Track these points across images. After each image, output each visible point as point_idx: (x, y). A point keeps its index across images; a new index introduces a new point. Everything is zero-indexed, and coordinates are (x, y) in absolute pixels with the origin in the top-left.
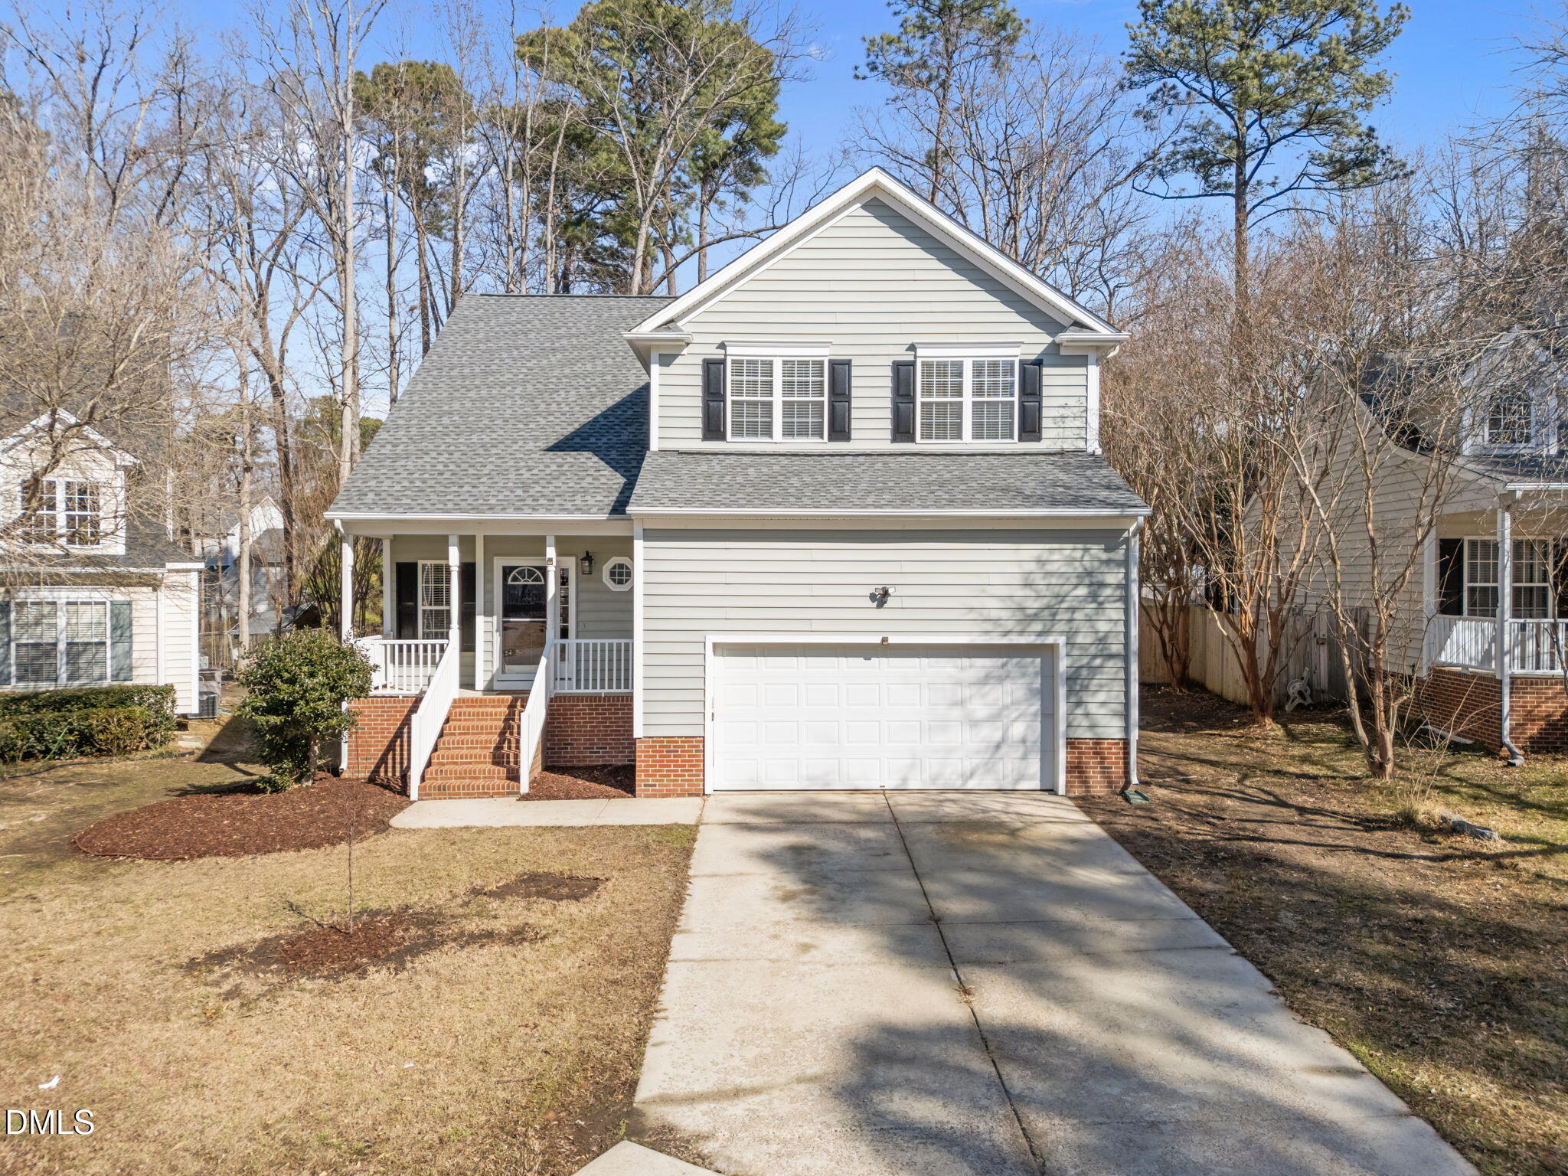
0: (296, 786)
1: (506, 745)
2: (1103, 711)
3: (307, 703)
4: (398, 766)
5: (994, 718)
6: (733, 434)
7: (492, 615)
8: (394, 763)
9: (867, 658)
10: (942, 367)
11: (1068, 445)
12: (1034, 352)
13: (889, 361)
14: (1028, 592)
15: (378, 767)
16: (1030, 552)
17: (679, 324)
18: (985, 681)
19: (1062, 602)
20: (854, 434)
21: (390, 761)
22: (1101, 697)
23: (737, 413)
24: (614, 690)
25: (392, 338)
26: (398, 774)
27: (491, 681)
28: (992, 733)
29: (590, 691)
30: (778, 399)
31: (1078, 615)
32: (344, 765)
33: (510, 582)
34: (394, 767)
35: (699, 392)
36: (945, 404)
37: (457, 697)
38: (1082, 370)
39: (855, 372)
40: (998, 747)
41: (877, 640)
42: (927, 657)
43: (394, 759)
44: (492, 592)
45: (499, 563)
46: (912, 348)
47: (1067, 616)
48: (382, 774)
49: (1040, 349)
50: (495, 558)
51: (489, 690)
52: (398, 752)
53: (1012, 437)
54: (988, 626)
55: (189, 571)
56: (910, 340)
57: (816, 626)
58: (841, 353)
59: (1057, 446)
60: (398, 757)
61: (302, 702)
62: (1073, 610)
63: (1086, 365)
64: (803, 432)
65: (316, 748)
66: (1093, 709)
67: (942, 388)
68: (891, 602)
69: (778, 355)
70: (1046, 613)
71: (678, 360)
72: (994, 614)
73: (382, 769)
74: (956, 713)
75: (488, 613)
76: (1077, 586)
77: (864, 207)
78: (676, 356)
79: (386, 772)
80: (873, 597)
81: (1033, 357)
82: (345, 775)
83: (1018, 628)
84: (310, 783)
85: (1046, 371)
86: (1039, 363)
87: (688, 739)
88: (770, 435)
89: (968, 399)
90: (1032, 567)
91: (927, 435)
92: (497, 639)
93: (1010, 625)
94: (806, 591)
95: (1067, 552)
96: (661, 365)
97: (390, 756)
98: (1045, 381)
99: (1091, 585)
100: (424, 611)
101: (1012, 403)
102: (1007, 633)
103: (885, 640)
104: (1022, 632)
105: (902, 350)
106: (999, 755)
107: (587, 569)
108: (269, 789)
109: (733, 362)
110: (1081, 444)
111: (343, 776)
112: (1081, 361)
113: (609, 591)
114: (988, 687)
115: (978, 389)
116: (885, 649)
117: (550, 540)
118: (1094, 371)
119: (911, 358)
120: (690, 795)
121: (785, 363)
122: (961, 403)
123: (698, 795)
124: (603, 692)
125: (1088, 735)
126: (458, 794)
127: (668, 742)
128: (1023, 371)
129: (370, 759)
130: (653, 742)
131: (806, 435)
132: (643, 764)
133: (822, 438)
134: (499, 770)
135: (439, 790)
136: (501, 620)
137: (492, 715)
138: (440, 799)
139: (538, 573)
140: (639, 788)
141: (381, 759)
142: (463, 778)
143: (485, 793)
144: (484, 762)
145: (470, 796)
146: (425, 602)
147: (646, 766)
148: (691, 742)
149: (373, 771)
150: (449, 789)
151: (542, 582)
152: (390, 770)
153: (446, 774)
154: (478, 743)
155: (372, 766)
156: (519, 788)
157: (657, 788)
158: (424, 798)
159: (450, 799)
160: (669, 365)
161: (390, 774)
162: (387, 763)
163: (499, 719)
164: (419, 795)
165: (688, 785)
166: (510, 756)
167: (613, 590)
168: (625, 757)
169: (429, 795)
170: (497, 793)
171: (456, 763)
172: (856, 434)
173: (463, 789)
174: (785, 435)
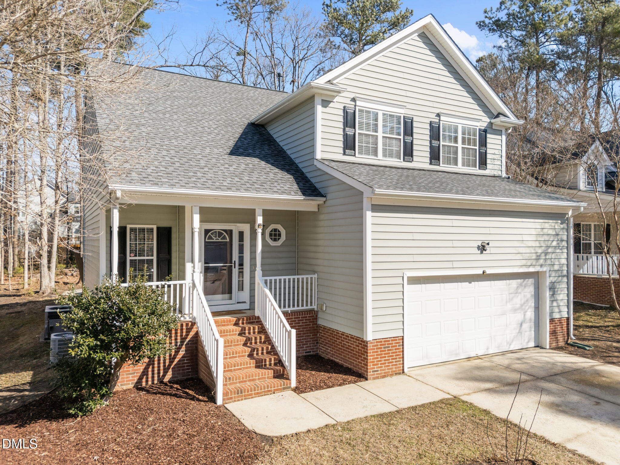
1: (255, 353)
2: (562, 304)
4: (156, 376)
6: (359, 153)
8: (153, 374)
9: (471, 282)
10: (450, 127)
11: (496, 173)
13: (428, 121)
15: (140, 379)
17: (334, 82)
18: (516, 292)
19: (548, 249)
21: (150, 373)
22: (561, 297)
23: (361, 141)
24: (296, 308)
26: (156, 382)
29: (282, 310)
30: (380, 135)
31: (554, 256)
33: (207, 240)
34: (153, 377)
35: (342, 126)
36: (451, 147)
38: (499, 137)
39: (414, 124)
40: (521, 326)
41: (481, 272)
42: (494, 280)
43: (153, 371)
45: (202, 227)
46: (438, 115)
47: (550, 257)
48: (144, 384)
49: (485, 125)
52: (156, 365)
53: (476, 167)
56: (438, 111)
57: (456, 265)
58: (409, 113)
59: (492, 173)
60: (156, 369)
62: (552, 253)
63: (501, 135)
64: (391, 156)
67: (450, 138)
69: (381, 109)
70: (543, 255)
71: (331, 105)
73: (144, 380)
76: (553, 241)
77: (419, 36)
78: (331, 102)
79: (147, 381)
81: (483, 128)
83: (534, 263)
85: (488, 136)
86: (485, 131)
87: (395, 338)
88: (376, 156)
89: (460, 145)
90: (539, 231)
91: (444, 162)
93: (531, 262)
94: (449, 244)
95: (550, 224)
96: (323, 106)
97: (150, 369)
98: (488, 141)
99: (558, 240)
101: (476, 150)
102: (529, 266)
103: (484, 271)
105: (434, 116)
106: (521, 330)
109: (360, 110)
110: (500, 173)
112: (500, 133)
114: (516, 295)
115: (464, 141)
116: (484, 277)
117: (259, 212)
119: (437, 121)
120: (396, 374)
121: (384, 114)
122: (457, 147)
123: (400, 374)
124: (290, 310)
125: (558, 316)
126: (251, 395)
127: (384, 341)
128: (480, 134)
129: (134, 373)
130: (377, 342)
131: (392, 157)
132: (372, 358)
133: (400, 159)
134: (268, 372)
135: (238, 394)
136: (204, 265)
137: (230, 332)
138: (238, 400)
139: (225, 234)
140: (370, 374)
141: (143, 372)
142: (245, 381)
143: (269, 391)
144: (250, 367)
145: (259, 395)
146: (132, 255)
147: (373, 359)
148: (396, 340)
149: (137, 383)
150: (245, 392)
151: (228, 240)
152: (150, 379)
153: (233, 380)
154: (236, 354)
155: (136, 379)
156: (290, 383)
157: (379, 372)
158: (227, 401)
159: (245, 399)
160: (326, 107)
161: (150, 383)
162: (147, 375)
163: (235, 334)
164: (223, 400)
165: (395, 368)
166: (265, 360)
167: (272, 244)
168: (304, 350)
169: (231, 398)
170: (277, 390)
171: (231, 371)
172: (415, 158)
173: (255, 390)
174: (383, 156)
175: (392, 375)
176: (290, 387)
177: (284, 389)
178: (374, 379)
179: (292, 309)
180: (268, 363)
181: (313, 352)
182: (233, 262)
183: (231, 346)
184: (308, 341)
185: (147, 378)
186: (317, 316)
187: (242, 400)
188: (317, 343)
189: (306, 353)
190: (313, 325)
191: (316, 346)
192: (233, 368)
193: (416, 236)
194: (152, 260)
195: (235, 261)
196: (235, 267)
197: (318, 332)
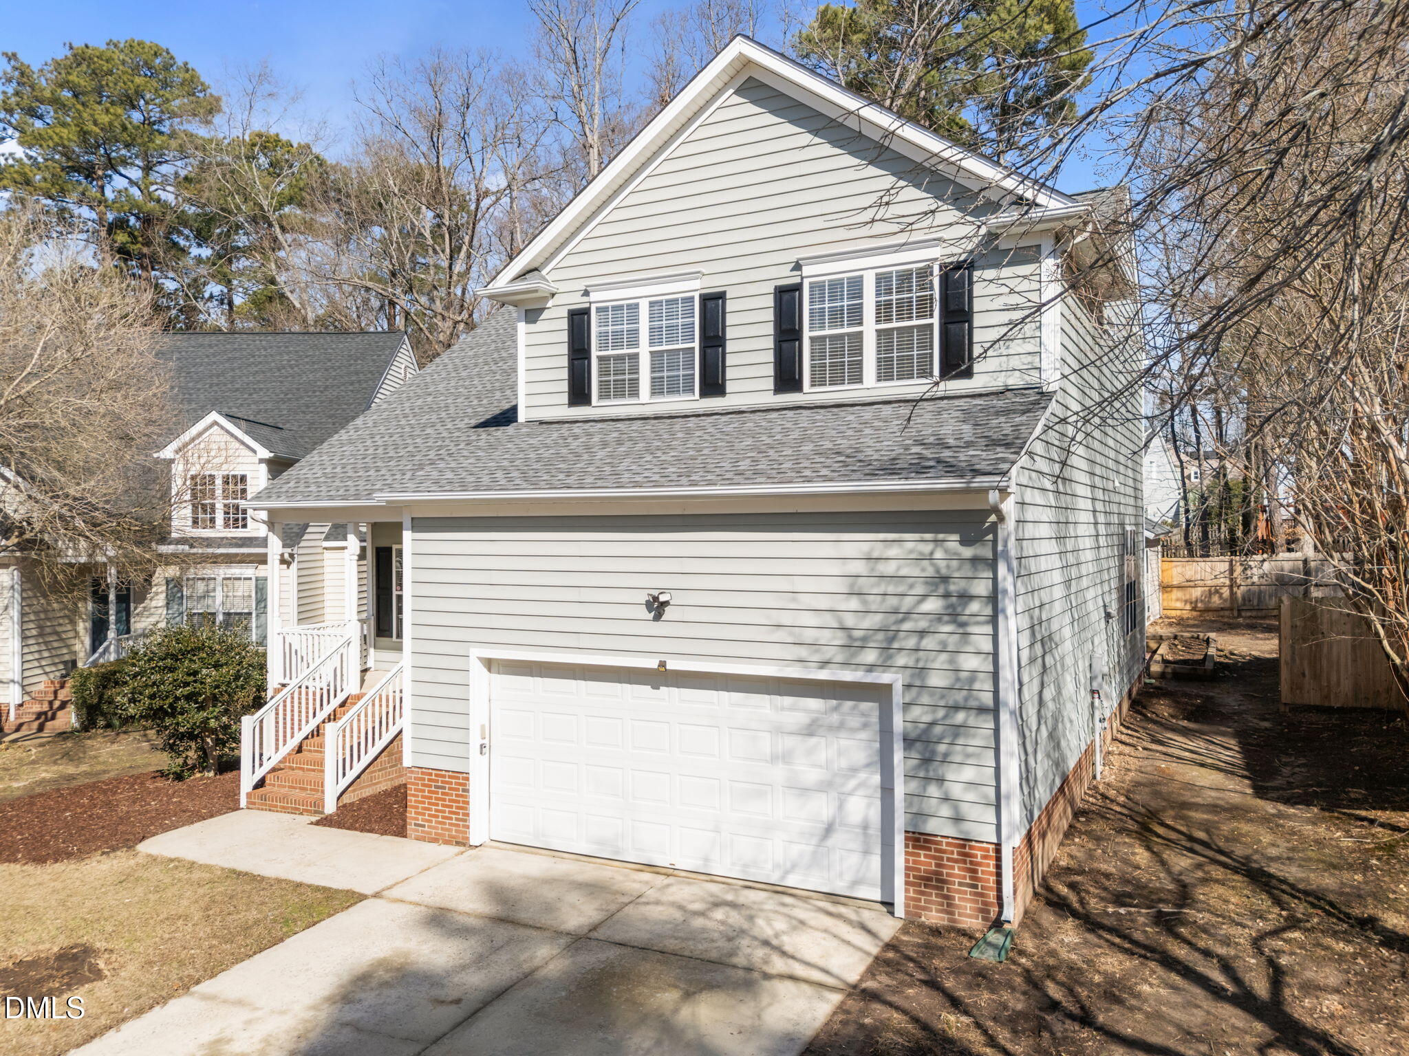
0: (198, 775)
2: (970, 796)
5: (825, 787)
6: (601, 397)
9: (656, 687)
10: (835, 286)
11: (1015, 380)
12: (958, 252)
13: (770, 288)
14: (854, 604)
16: (857, 544)
17: (544, 272)
18: (810, 730)
19: (902, 621)
20: (730, 387)
22: (968, 774)
23: (603, 372)
28: (823, 808)
30: (644, 350)
31: (929, 643)
35: (564, 349)
36: (841, 336)
39: (730, 306)
40: (829, 830)
41: (652, 663)
46: (797, 266)
47: (911, 642)
49: (968, 246)
53: (931, 375)
54: (803, 652)
56: (793, 256)
57: (586, 641)
58: (712, 284)
59: (998, 382)
62: (922, 633)
63: (1037, 261)
64: (673, 390)
65: (209, 740)
66: (956, 791)
67: (836, 317)
68: (669, 613)
69: (643, 295)
70: (880, 636)
71: (545, 315)
72: (809, 635)
74: (778, 773)
76: (924, 597)
77: (739, 91)
78: (544, 309)
80: (649, 606)
81: (960, 258)
83: (839, 658)
85: (977, 275)
86: (967, 265)
87: (455, 774)
88: (637, 395)
89: (870, 328)
90: (859, 567)
91: (817, 381)
93: (829, 653)
94: (574, 596)
95: (910, 545)
96: (527, 322)
98: (978, 289)
99: (947, 596)
101: (931, 325)
102: (824, 664)
103: (663, 664)
104: (845, 664)
105: (786, 271)
106: (830, 842)
109: (598, 310)
110: (1033, 378)
112: (1027, 255)
114: (814, 740)
115: (883, 312)
116: (660, 677)
118: (1049, 265)
119: (798, 280)
120: (457, 843)
121: (652, 304)
122: (861, 333)
123: (464, 844)
125: (949, 830)
126: (276, 806)
127: (436, 775)
128: (945, 279)
130: (423, 773)
131: (677, 394)
132: (413, 798)
133: (692, 391)
135: (262, 800)
138: (262, 810)
140: (410, 828)
143: (297, 809)
147: (415, 801)
148: (458, 778)
150: (269, 800)
153: (281, 781)
156: (323, 807)
157: (427, 829)
158: (250, 806)
159: (270, 810)
160: (535, 322)
164: (247, 802)
165: (457, 831)
169: (255, 804)
170: (307, 811)
173: (281, 802)
174: (653, 393)
175: (449, 842)
176: (322, 813)
178: (417, 838)
187: (266, 810)
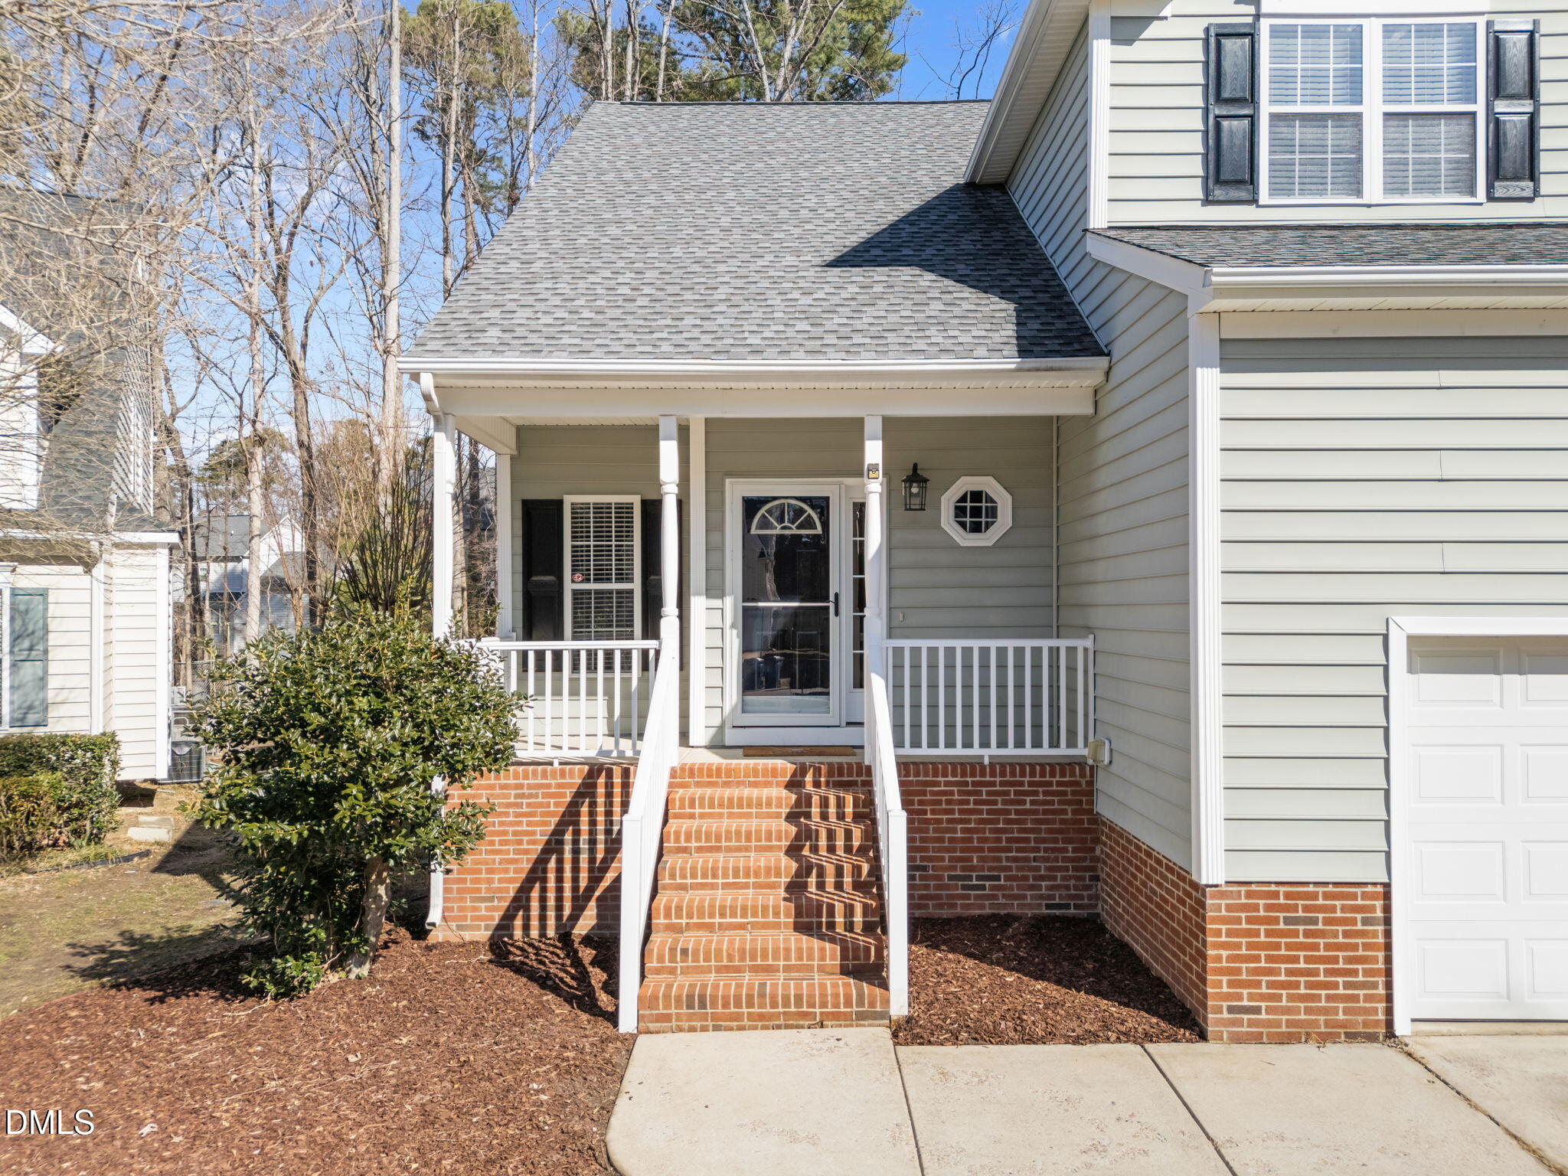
0: (334, 978)
1: (813, 880)
3: (369, 793)
4: (551, 914)
6: (1274, 191)
7: (721, 596)
8: (543, 908)
15: (508, 917)
21: (535, 905)
23: (1279, 144)
24: (1011, 751)
25: (446, 282)
26: (551, 932)
27: (721, 728)
29: (959, 751)
30: (1373, 107)
32: (435, 915)
33: (754, 531)
34: (543, 918)
35: (1197, 97)
37: (676, 764)
39: (1545, 47)
43: (543, 899)
44: (722, 549)
45: (736, 491)
48: (518, 933)
50: (728, 481)
51: (717, 745)
52: (551, 884)
55: (152, 546)
58: (1514, 7)
60: (551, 895)
61: (354, 789)
64: (1427, 184)
65: (382, 890)
69: (1374, 14)
71: (1154, 30)
73: (518, 922)
75: (715, 590)
78: (1148, 20)
79: (526, 928)
82: (436, 936)
84: (364, 970)
87: (1343, 889)
88: (1355, 192)
92: (734, 641)
96: (1115, 41)
97: (535, 894)
100: (575, 593)
107: (916, 501)
108: (271, 988)
109: (1275, 32)
111: (432, 939)
113: (959, 547)
117: (873, 425)
120: (1352, 1037)
121: (1388, 30)
123: (1372, 1038)
124: (987, 754)
126: (738, 1017)
127: (1288, 896)
129: (491, 899)
130: (1249, 895)
131: (1435, 191)
132: (1225, 953)
133: (1472, 192)
134: (822, 950)
135: (690, 1006)
136: (741, 604)
137: (759, 805)
138: (692, 1029)
139: (810, 511)
140: (1215, 1018)
141: (515, 899)
142: (738, 970)
143: (804, 1015)
144: (776, 926)
145: (764, 1022)
146: (579, 577)
147: (1230, 959)
148: (1354, 897)
149: (499, 927)
150: (714, 1005)
151: (819, 531)
152: (535, 923)
153: (696, 959)
154: (747, 875)
155: (497, 916)
156: (886, 1002)
157: (1263, 1016)
158: (652, 1026)
159: (717, 1028)
160: (1129, 42)
161: (534, 933)
162: (527, 909)
163: (778, 815)
164: (640, 1018)
165: (1346, 1011)
166: (831, 909)
167: (963, 543)
168: (1041, 897)
169: (667, 1018)
170: (836, 1016)
171: (710, 927)
172: (1547, 184)
173: (750, 1005)
174: (1388, 190)
175: (1324, 1039)
176: (885, 1015)
177: (861, 1016)
178: (1238, 1039)
179: (994, 750)
180: (839, 919)
181: (1076, 907)
182: (832, 598)
183: (747, 849)
184: (1059, 869)
185: (527, 919)
186: (1091, 783)
187: (704, 1029)
188: (1097, 878)
189: (1048, 906)
190: (1074, 812)
191: (1088, 888)
192: (717, 920)
193: (1454, 465)
194: (631, 592)
195: (837, 595)
196: (837, 613)
197: (1097, 841)
